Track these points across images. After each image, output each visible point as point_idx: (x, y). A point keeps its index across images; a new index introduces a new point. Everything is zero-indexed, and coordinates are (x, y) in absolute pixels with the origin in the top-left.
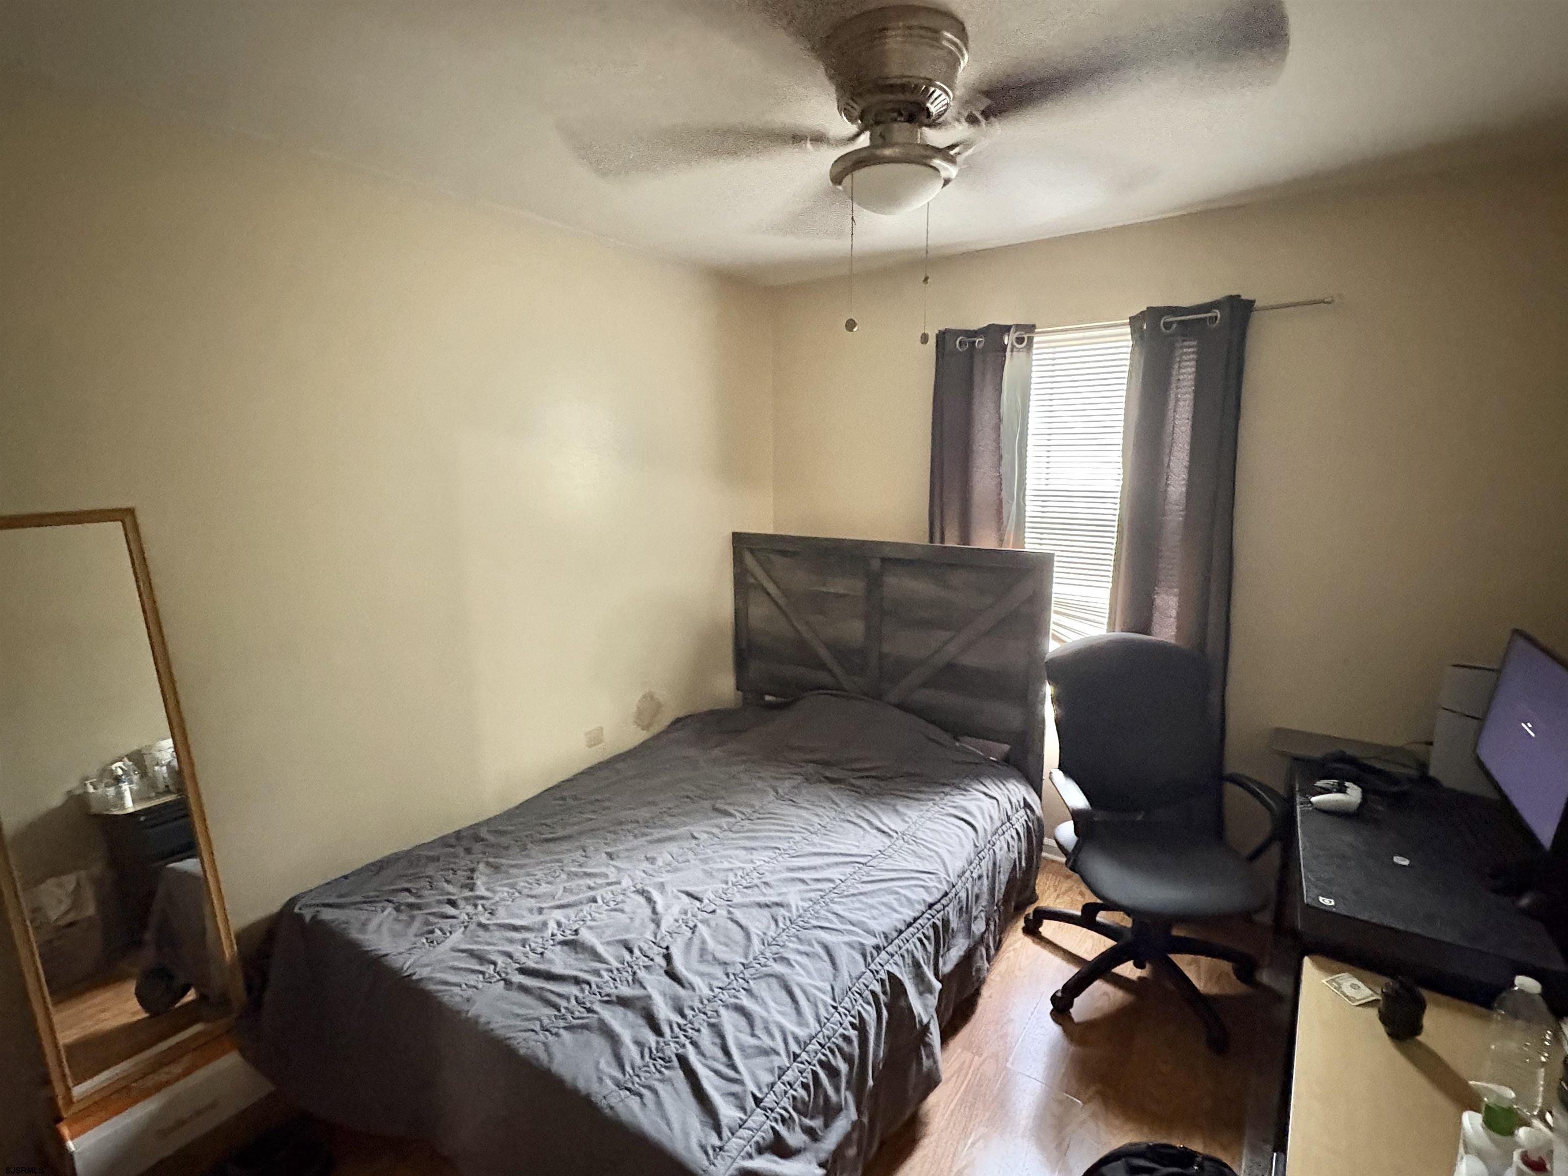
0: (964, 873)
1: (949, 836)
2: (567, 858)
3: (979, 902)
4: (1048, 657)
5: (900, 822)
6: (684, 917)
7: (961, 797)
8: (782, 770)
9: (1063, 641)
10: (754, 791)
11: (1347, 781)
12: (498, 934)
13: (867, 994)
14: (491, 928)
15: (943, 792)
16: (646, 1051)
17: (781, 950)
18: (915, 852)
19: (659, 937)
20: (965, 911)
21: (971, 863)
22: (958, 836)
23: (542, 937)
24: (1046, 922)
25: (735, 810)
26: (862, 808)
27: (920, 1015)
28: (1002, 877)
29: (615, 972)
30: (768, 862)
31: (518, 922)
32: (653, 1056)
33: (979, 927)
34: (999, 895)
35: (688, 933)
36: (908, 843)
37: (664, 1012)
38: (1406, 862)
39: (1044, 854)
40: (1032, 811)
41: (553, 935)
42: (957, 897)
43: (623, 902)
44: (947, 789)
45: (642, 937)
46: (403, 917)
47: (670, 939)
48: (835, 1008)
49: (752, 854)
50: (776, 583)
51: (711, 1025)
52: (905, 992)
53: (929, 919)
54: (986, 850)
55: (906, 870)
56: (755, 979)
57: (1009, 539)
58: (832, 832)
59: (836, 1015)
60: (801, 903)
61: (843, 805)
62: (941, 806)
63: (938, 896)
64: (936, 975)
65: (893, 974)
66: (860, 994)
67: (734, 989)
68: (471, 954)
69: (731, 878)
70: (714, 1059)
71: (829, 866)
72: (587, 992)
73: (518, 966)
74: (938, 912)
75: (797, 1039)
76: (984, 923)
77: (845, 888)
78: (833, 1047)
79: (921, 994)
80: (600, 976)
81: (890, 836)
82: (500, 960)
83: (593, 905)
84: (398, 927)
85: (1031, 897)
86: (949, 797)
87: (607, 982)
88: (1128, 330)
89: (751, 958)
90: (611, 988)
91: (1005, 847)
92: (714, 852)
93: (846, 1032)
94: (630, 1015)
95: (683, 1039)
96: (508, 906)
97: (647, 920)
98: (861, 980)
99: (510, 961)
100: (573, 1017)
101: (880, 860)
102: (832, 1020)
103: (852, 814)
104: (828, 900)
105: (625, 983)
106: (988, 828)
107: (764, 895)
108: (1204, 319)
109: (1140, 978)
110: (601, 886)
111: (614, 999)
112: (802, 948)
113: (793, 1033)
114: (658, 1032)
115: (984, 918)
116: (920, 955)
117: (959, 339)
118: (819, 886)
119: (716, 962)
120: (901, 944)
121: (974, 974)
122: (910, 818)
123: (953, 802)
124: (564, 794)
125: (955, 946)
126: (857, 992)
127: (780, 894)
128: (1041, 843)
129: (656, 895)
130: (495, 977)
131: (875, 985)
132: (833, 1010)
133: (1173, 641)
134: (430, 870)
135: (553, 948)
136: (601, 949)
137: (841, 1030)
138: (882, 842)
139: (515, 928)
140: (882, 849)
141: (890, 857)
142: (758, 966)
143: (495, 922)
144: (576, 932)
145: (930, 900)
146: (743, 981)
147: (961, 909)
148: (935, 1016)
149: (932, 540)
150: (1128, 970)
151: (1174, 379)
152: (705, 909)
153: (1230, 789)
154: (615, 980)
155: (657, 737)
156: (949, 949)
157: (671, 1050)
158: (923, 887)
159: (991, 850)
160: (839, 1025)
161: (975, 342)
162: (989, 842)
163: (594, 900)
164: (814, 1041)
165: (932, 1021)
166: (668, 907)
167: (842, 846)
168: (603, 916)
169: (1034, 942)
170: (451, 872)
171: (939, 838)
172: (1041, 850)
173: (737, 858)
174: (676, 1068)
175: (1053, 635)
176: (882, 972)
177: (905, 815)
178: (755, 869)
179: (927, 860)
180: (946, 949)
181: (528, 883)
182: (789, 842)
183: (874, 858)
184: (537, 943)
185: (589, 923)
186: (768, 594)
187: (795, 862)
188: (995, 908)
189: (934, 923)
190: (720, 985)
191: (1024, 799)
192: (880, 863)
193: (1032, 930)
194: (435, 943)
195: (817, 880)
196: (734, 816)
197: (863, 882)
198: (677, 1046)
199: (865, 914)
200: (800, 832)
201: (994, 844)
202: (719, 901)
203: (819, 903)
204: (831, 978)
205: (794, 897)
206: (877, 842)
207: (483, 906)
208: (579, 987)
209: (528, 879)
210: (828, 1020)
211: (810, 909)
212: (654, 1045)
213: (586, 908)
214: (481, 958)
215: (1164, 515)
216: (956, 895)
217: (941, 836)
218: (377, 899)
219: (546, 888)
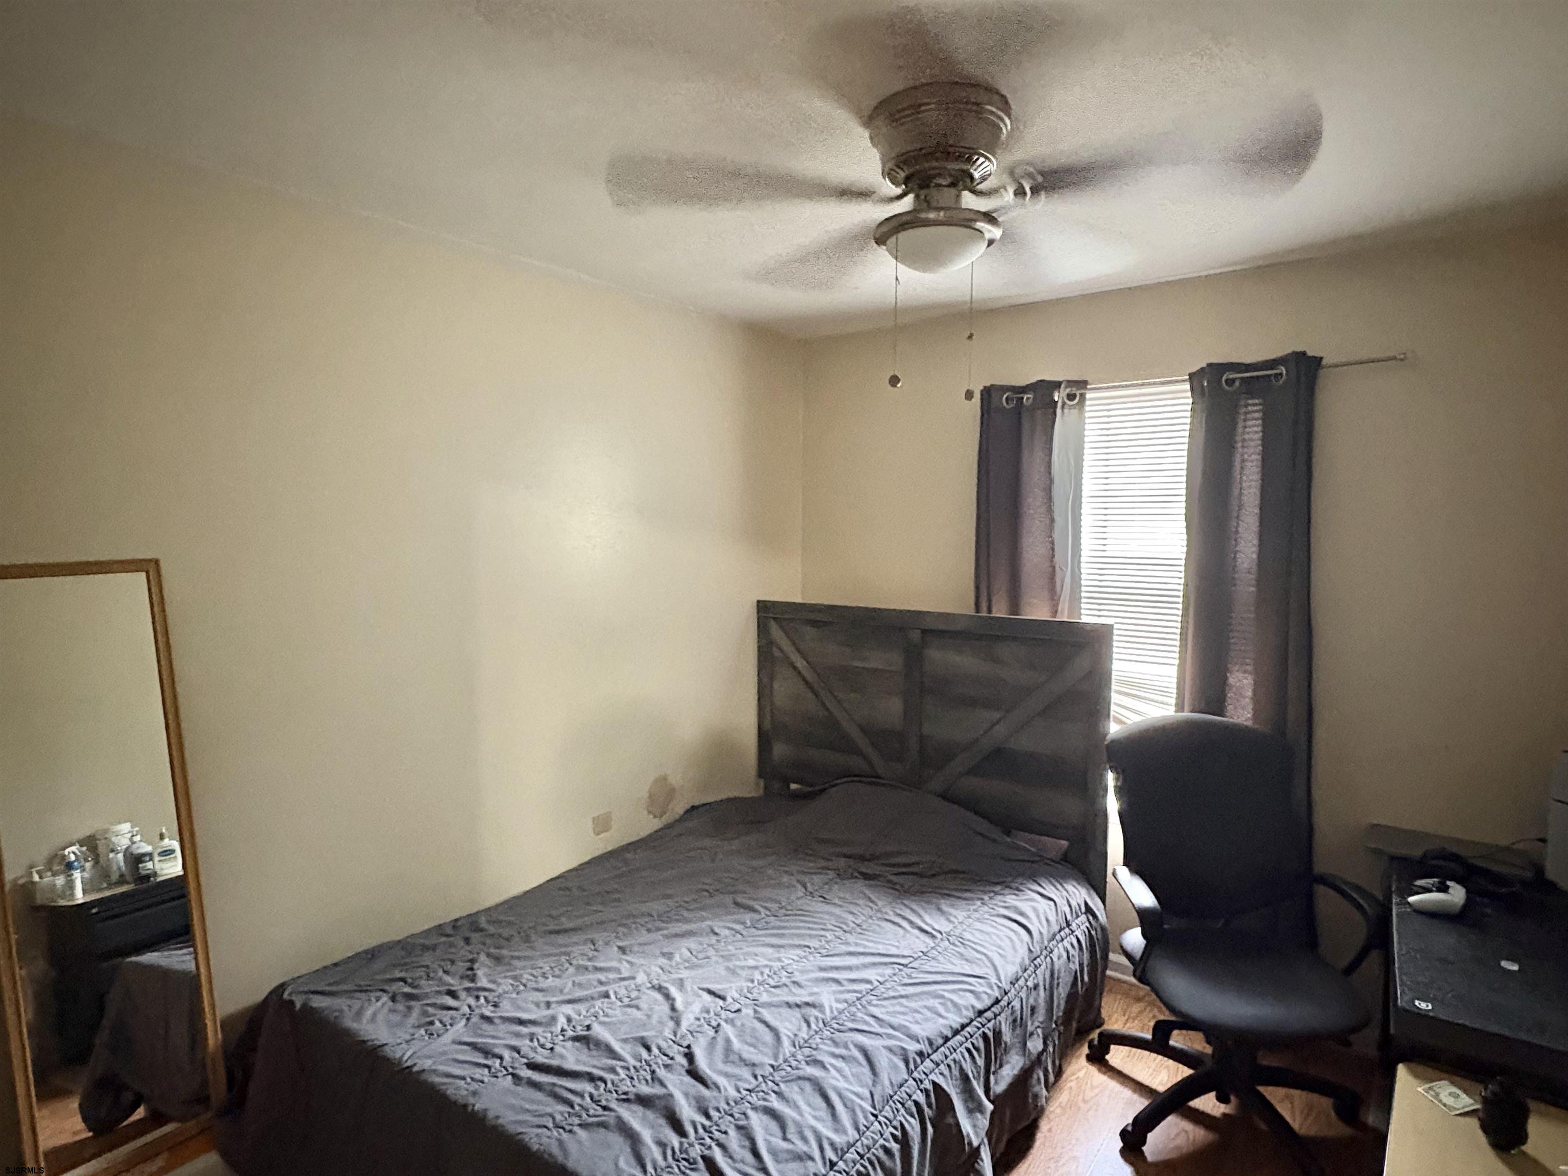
0: (1017, 980)
1: (1001, 940)
2: (576, 950)
3: (1036, 1015)
4: (1109, 738)
5: (945, 923)
6: (706, 1016)
7: (1014, 897)
8: (812, 865)
9: (1125, 723)
10: (780, 885)
11: (1450, 880)
12: (504, 1028)
13: (910, 1104)
14: (496, 1021)
15: (993, 891)
16: (669, 1152)
17: (814, 1052)
18: (962, 955)
19: (678, 1036)
20: (1017, 1023)
21: (1026, 970)
22: (1011, 940)
23: (552, 1033)
24: (1113, 1047)
25: (762, 906)
26: (903, 907)
27: (968, 1135)
28: (1061, 989)
29: (632, 1070)
30: (798, 961)
31: (525, 1016)
32: (676, 1157)
33: (1035, 1045)
34: (1058, 1013)
35: (711, 1033)
36: (954, 944)
37: (687, 1112)
38: (1515, 968)
39: (1108, 972)
40: (1095, 916)
41: (563, 1030)
42: (1010, 1006)
43: (638, 998)
44: (998, 888)
45: (661, 1035)
46: (400, 1007)
47: (692, 1038)
48: (876, 1116)
49: (778, 952)
50: (804, 658)
51: (739, 1128)
52: (953, 1109)
53: (979, 1028)
54: (1042, 957)
55: (953, 973)
56: (786, 1081)
57: (1063, 610)
58: (868, 931)
59: (876, 1124)
60: (836, 1005)
61: (880, 903)
62: (991, 906)
63: (988, 1002)
64: (987, 1093)
65: (938, 1085)
66: (903, 1104)
67: (763, 1091)
68: (474, 1046)
69: (757, 976)
70: (743, 1161)
71: (865, 966)
72: (602, 1089)
73: (525, 1061)
74: (989, 1021)
75: (832, 1144)
76: (1041, 1041)
77: (883, 990)
78: (873, 1158)
79: (970, 1111)
80: (617, 1074)
81: (933, 937)
82: (507, 1054)
83: (606, 1000)
84: (396, 1018)
85: (1095, 1021)
86: (999, 897)
87: (623, 1079)
88: (1187, 386)
89: (781, 1061)
90: (628, 1087)
91: (1065, 955)
92: (736, 949)
93: (887, 1144)
94: (650, 1114)
95: (708, 1141)
96: (513, 999)
97: (666, 1019)
98: (903, 1088)
99: (517, 1055)
100: (588, 1115)
101: (923, 962)
102: (872, 1129)
103: (891, 913)
104: (865, 1002)
105: (643, 1082)
106: (1044, 931)
107: (795, 995)
108: (1269, 376)
109: (1225, 1115)
110: (615, 981)
111: (631, 1097)
112: (837, 1051)
113: (828, 1139)
114: (682, 1133)
115: (1041, 1035)
116: (968, 1067)
117: (1005, 396)
118: (856, 987)
119: (742, 1063)
120: (948, 1053)
121: (1030, 1101)
122: (955, 917)
123: (1005, 902)
124: (570, 884)
125: (1008, 1062)
126: (899, 1102)
127: (811, 994)
128: (1105, 957)
129: (674, 991)
130: (501, 1071)
131: (918, 1096)
132: (872, 1118)
133: (1249, 723)
134: (427, 959)
135: (564, 1043)
136: (617, 1046)
137: (881, 1141)
138: (924, 942)
139: (521, 1022)
140: (925, 950)
141: (933, 958)
142: (789, 1069)
143: (500, 1014)
144: (588, 1027)
145: (980, 1006)
146: (773, 1084)
147: (1015, 1021)
148: (986, 1141)
149: (978, 610)
150: (1207, 1103)
151: (1238, 438)
152: (727, 1008)
153: (1321, 890)
154: (632, 1078)
155: (669, 827)
156: (1001, 1066)
157: (696, 1152)
158: (971, 992)
159: (1048, 958)
160: (879, 1135)
161: (1022, 398)
162: (1046, 948)
163: (607, 996)
164: (852, 1150)
165: (982, 1146)
166: (687, 1004)
167: (880, 946)
168: (618, 1012)
169: (1100, 1070)
170: (449, 963)
171: (988, 939)
172: (1105, 968)
173: (764, 956)
174: (701, 1170)
175: (1115, 717)
176: (926, 1082)
177: (950, 914)
178: (783, 968)
179: (976, 963)
180: (998, 1066)
181: (534, 976)
182: (820, 941)
183: (916, 959)
184: (546, 1038)
185: (602, 1019)
186: (795, 668)
187: (828, 961)
188: (1054, 1026)
189: (984, 1033)
190: (750, 1087)
191: (1086, 904)
192: (922, 964)
193: (1098, 1058)
194: (435, 1035)
195: (853, 981)
196: (760, 913)
197: (905, 985)
198: (703, 1148)
199: (906, 1017)
200: (832, 930)
201: (1051, 952)
202: (743, 1001)
203: (855, 1005)
204: (870, 1083)
205: (828, 997)
206: (921, 943)
207: (486, 998)
208: (593, 1084)
209: (534, 972)
210: (868, 1128)
211: (846, 1011)
212: (677, 1146)
213: (598, 1003)
214: (486, 1052)
215: (1235, 585)
216: (1009, 1004)
217: (991, 938)
218: (369, 988)
219: (553, 981)
